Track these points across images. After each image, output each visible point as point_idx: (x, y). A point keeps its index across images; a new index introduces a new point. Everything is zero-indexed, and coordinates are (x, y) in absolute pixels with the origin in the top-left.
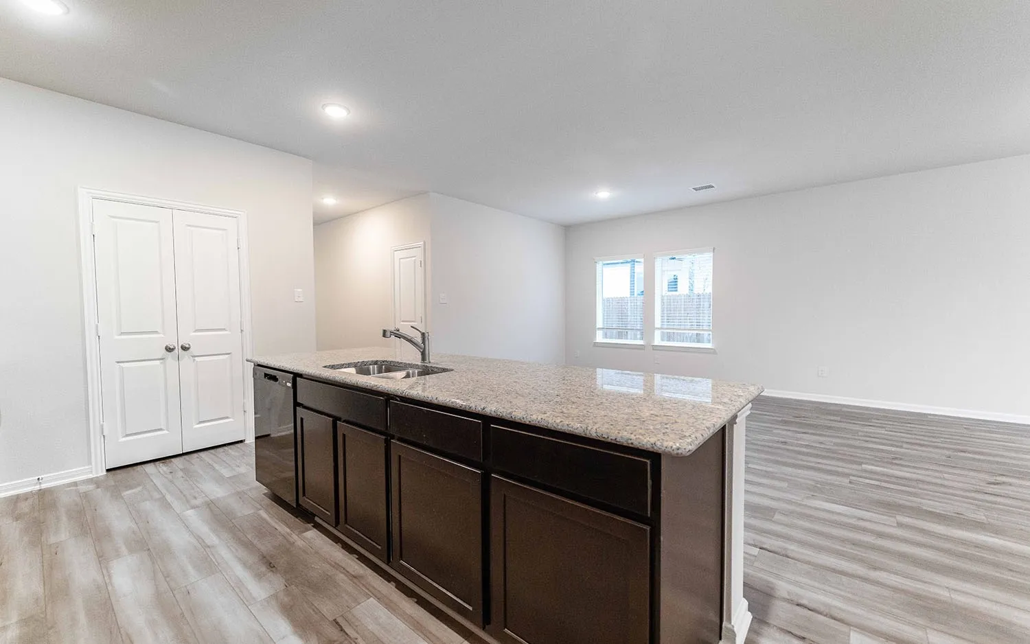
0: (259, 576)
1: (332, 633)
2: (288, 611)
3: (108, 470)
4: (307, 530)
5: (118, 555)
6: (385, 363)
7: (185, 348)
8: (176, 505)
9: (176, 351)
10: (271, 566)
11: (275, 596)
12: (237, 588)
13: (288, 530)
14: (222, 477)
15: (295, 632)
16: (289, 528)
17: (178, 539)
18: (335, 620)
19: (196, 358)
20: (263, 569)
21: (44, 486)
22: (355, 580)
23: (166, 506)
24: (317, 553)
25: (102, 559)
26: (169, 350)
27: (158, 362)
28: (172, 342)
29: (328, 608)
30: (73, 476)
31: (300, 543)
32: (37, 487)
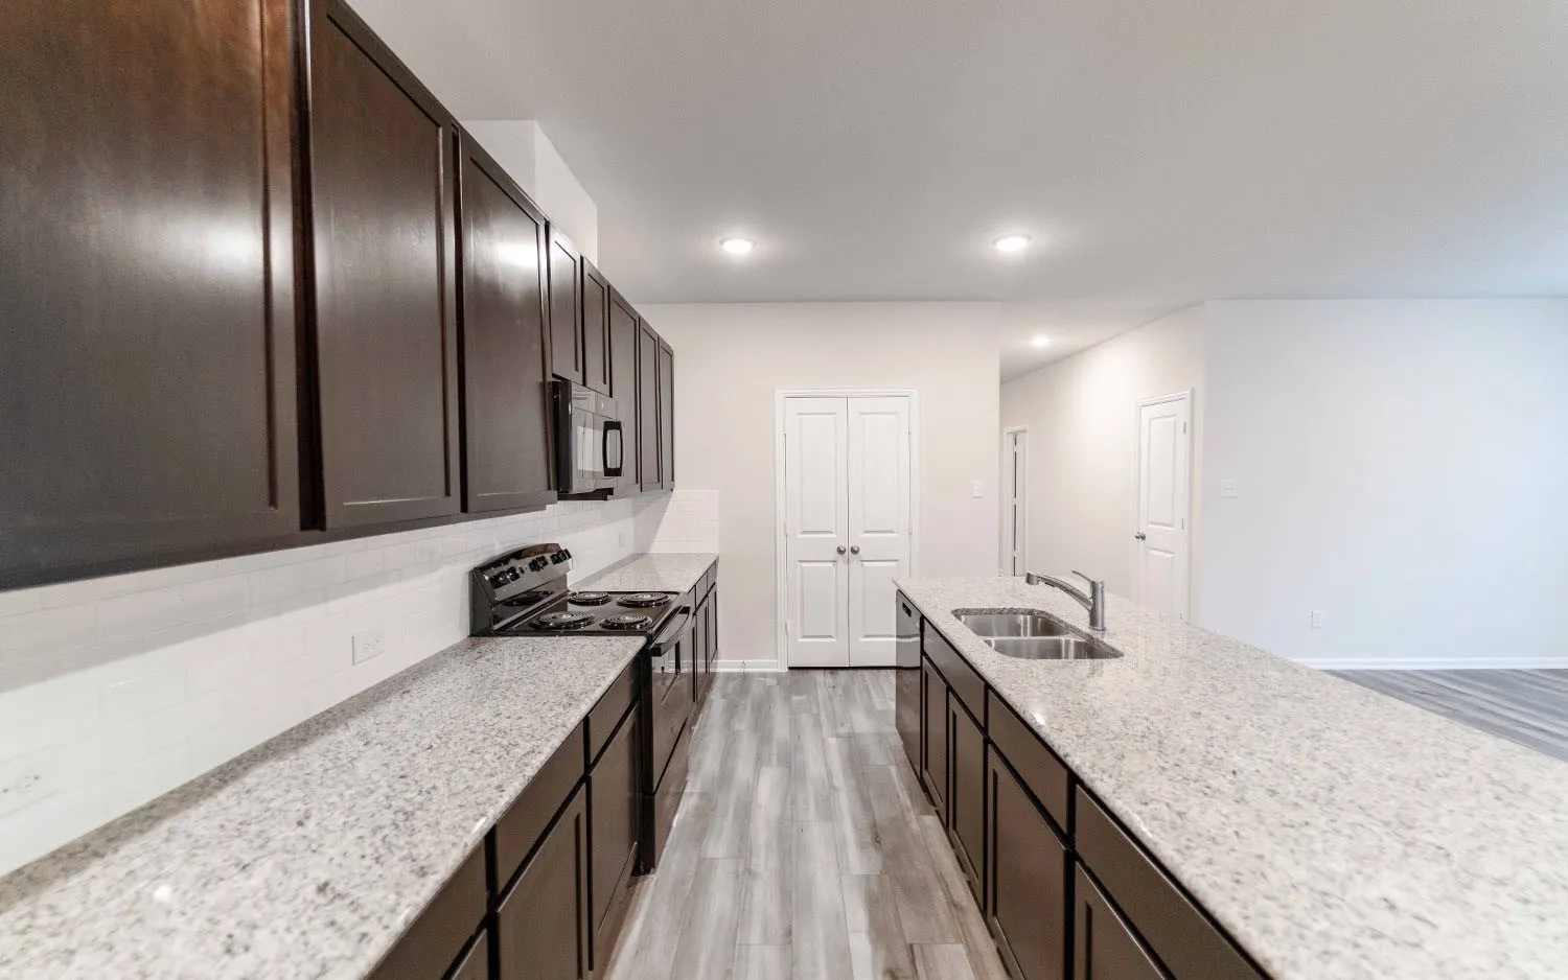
0: (862, 846)
1: (902, 958)
2: (873, 903)
3: (790, 668)
4: (928, 814)
5: (769, 763)
6: (1043, 615)
7: (854, 551)
8: (826, 728)
9: (846, 553)
10: (877, 840)
11: (867, 877)
12: (840, 849)
13: (909, 803)
14: (872, 705)
15: (869, 933)
16: (912, 801)
17: (815, 768)
18: (911, 946)
19: (865, 563)
20: (869, 839)
21: (747, 670)
22: (953, 910)
23: (818, 724)
24: (927, 848)
25: (759, 761)
26: (841, 552)
27: (830, 565)
28: (844, 545)
29: (910, 927)
30: (766, 667)
31: (914, 826)
32: (742, 670)
